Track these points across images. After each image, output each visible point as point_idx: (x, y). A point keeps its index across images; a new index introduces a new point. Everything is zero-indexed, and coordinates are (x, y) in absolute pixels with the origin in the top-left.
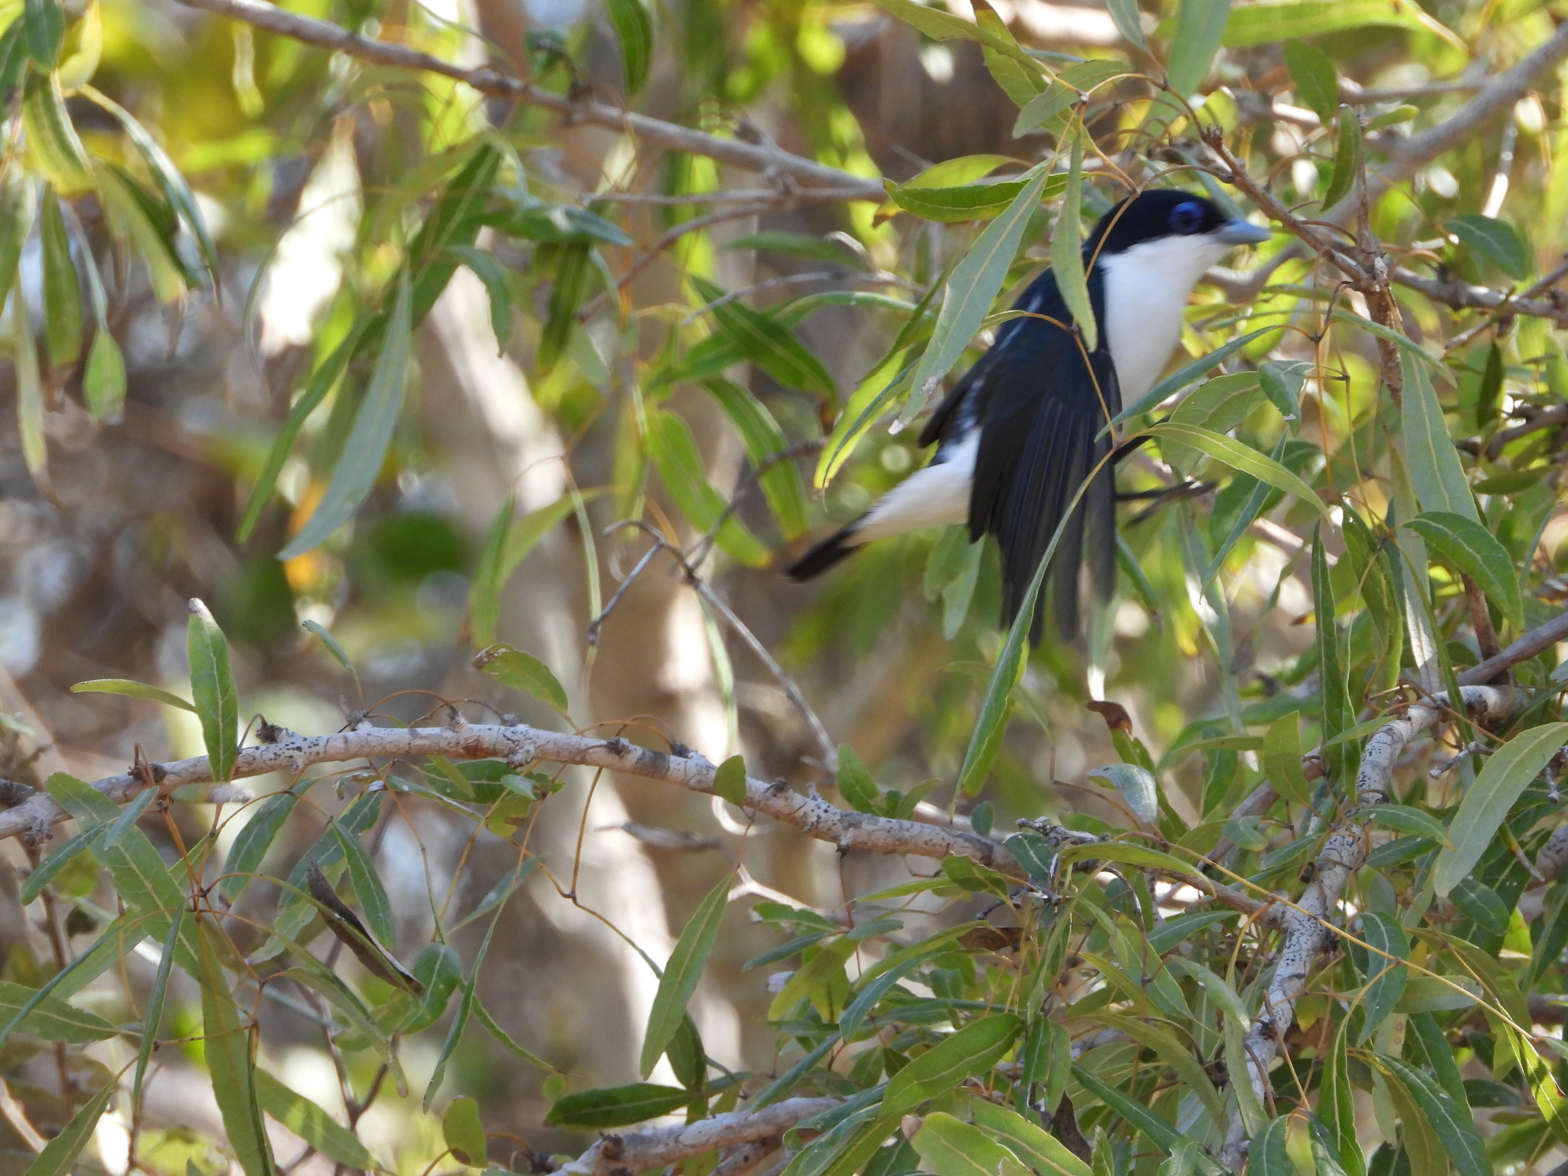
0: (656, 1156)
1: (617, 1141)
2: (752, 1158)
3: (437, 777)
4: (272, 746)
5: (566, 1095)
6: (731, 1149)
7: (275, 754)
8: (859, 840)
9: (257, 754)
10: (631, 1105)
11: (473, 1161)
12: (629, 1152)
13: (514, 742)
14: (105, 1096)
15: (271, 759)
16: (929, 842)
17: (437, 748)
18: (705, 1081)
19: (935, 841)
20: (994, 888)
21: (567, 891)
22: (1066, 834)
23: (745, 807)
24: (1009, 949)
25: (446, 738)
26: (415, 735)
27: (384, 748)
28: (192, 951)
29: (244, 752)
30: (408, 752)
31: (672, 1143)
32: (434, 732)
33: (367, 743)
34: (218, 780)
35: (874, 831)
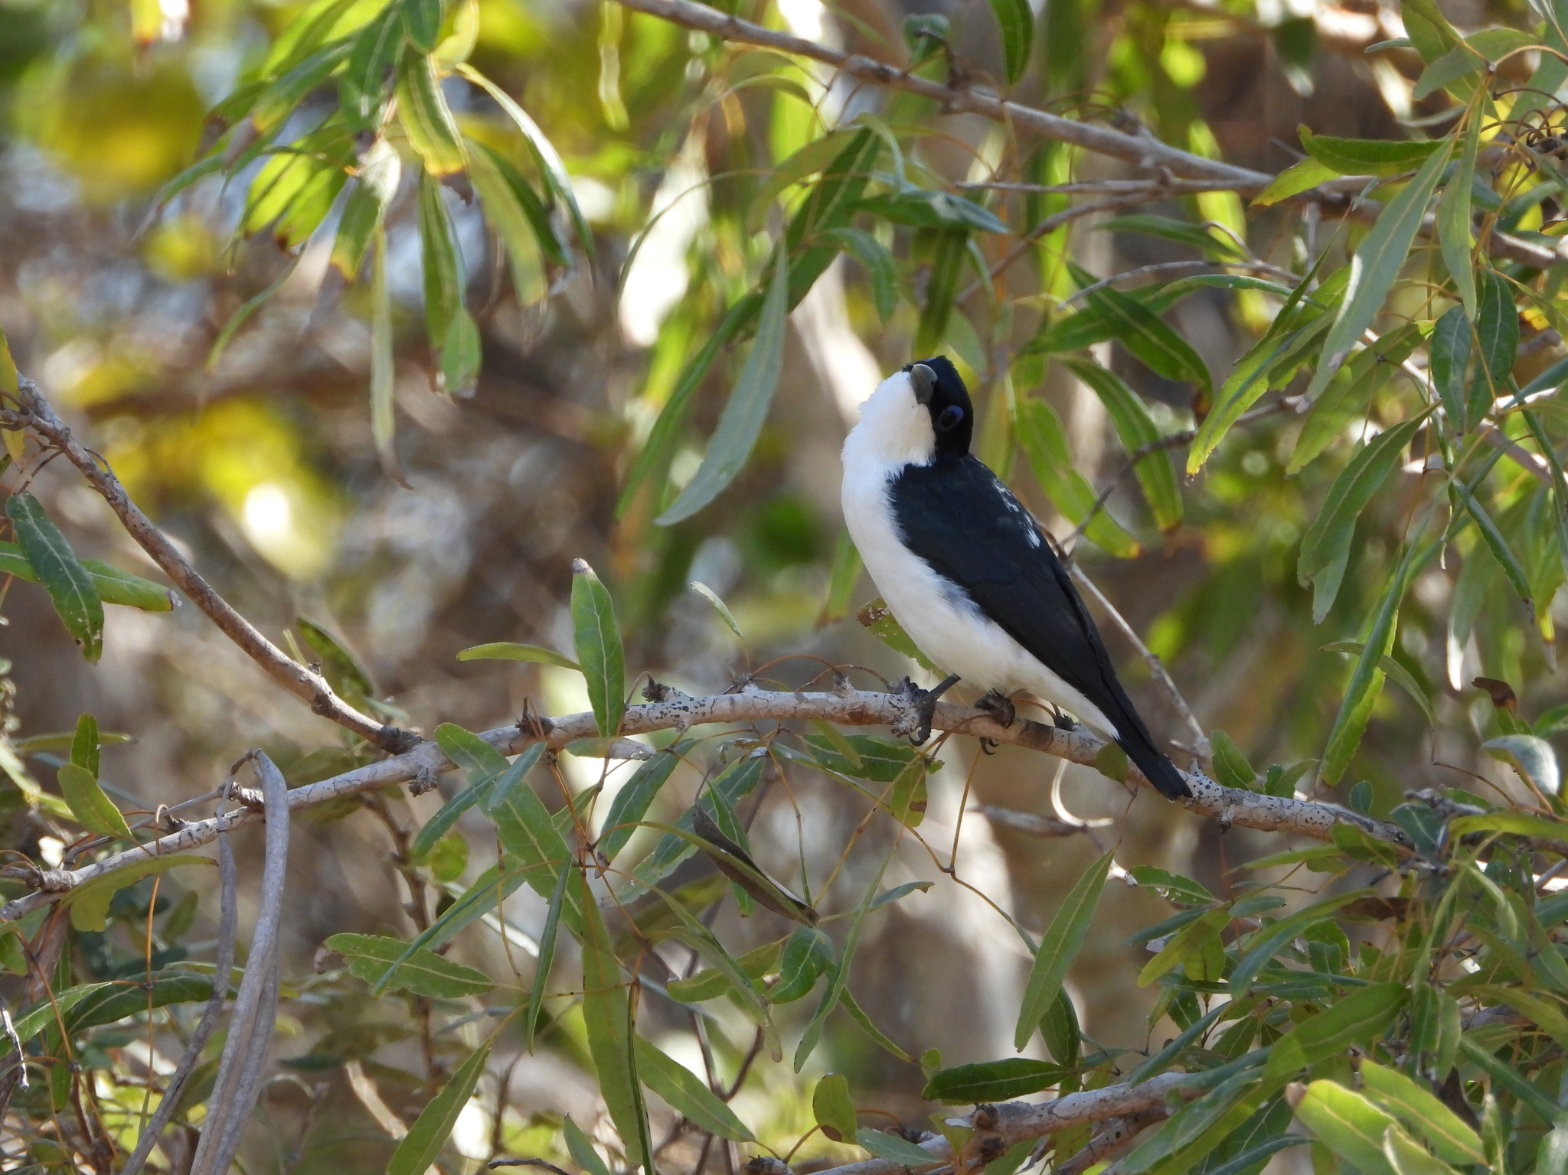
0: (1030, 1126)
1: (992, 1111)
2: (1124, 1135)
3: (820, 748)
4: (659, 705)
5: (942, 1069)
6: (1103, 1124)
7: (662, 712)
8: (1241, 816)
9: (644, 712)
10: (1006, 1080)
11: (843, 1138)
12: (1003, 1123)
13: (899, 709)
14: (484, 1053)
15: (657, 718)
16: (1309, 820)
17: (822, 713)
18: (1079, 1056)
19: (1314, 819)
20: (1382, 857)
21: (947, 866)
22: (1453, 806)
23: (1127, 782)
24: (1394, 919)
25: (831, 704)
26: (801, 699)
27: (770, 711)
28: (576, 907)
29: (631, 709)
30: (793, 716)
31: (1045, 1114)
32: (819, 697)
33: (754, 705)
34: (604, 735)
35: (1255, 808)
